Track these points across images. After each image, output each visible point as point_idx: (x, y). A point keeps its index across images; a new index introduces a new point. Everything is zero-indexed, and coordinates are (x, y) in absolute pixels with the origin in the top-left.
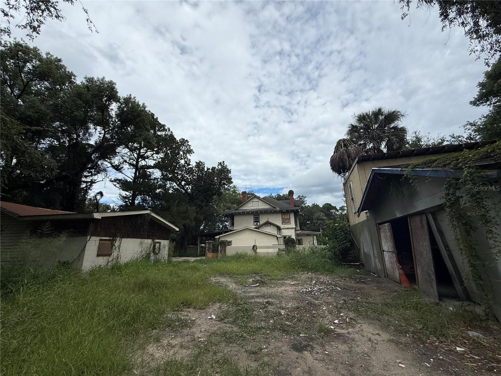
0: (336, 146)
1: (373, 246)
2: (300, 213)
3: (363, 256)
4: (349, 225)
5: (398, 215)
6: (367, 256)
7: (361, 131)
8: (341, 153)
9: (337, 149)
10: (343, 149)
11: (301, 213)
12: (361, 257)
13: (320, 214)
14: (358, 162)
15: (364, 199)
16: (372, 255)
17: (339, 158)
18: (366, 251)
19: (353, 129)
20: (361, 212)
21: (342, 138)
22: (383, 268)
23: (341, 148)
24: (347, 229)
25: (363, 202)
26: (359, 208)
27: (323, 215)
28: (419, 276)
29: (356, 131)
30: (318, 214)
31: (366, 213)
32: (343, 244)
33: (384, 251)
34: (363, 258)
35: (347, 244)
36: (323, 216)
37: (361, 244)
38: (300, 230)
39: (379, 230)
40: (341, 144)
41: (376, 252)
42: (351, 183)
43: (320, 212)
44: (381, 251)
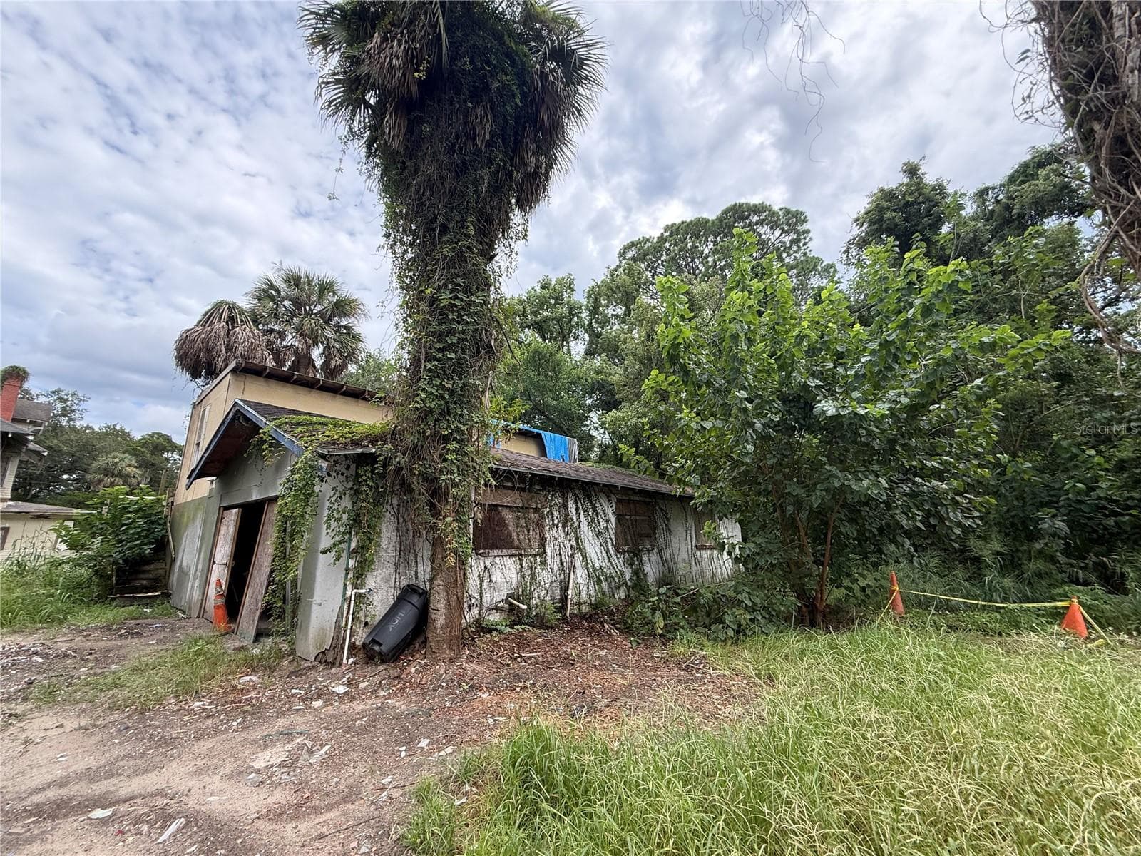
0: (210, 310)
1: (199, 554)
2: (31, 446)
3: (176, 575)
4: (172, 503)
5: (255, 497)
6: (184, 574)
7: (286, 303)
8: (213, 333)
9: (208, 318)
10: (220, 326)
11: (38, 448)
12: (171, 578)
13: (123, 460)
14: (234, 371)
15: (208, 453)
16: (192, 572)
17: (202, 341)
18: (184, 564)
19: (267, 293)
20: (197, 478)
21: (230, 300)
22: (200, 598)
23: (220, 321)
24: (162, 512)
25: (204, 459)
26: (193, 470)
27: (133, 462)
28: (244, 610)
29: (272, 298)
30: (114, 458)
31: (212, 482)
32: (129, 549)
33: (214, 563)
34: (175, 579)
35: (146, 547)
36: (129, 465)
37: (182, 548)
38: (10, 500)
39: (220, 519)
40: (225, 314)
41: (200, 566)
42: (208, 408)
43: (124, 453)
44: (211, 562)
